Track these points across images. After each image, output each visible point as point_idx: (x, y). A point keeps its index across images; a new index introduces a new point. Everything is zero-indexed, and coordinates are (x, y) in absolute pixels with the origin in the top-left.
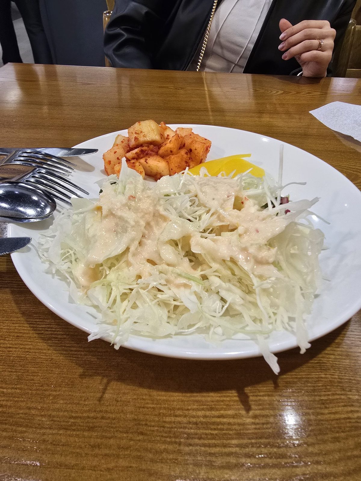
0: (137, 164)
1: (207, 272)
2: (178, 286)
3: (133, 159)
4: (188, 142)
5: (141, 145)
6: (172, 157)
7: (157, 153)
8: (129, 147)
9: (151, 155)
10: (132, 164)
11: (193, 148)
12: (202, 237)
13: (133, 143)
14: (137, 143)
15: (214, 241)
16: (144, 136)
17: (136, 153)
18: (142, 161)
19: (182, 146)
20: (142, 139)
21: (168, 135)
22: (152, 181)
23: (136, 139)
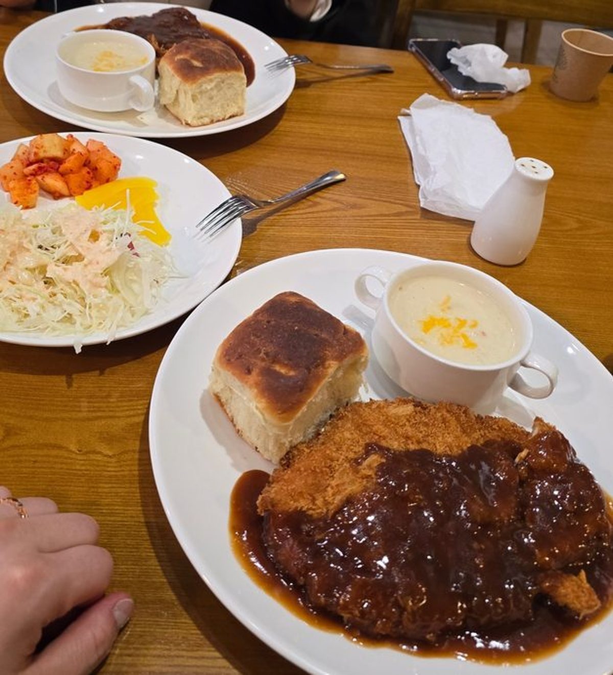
0: (34, 182)
1: (55, 290)
2: (29, 300)
3: (32, 175)
4: (93, 158)
5: (41, 161)
6: (71, 175)
7: (57, 170)
8: (29, 161)
9: (50, 172)
10: (27, 181)
11: (98, 167)
12: (56, 265)
13: (32, 158)
14: (37, 158)
15: (65, 269)
16: (45, 151)
17: (34, 170)
18: (39, 178)
19: (87, 164)
20: (42, 155)
21: (74, 150)
22: (50, 199)
23: (36, 154)
